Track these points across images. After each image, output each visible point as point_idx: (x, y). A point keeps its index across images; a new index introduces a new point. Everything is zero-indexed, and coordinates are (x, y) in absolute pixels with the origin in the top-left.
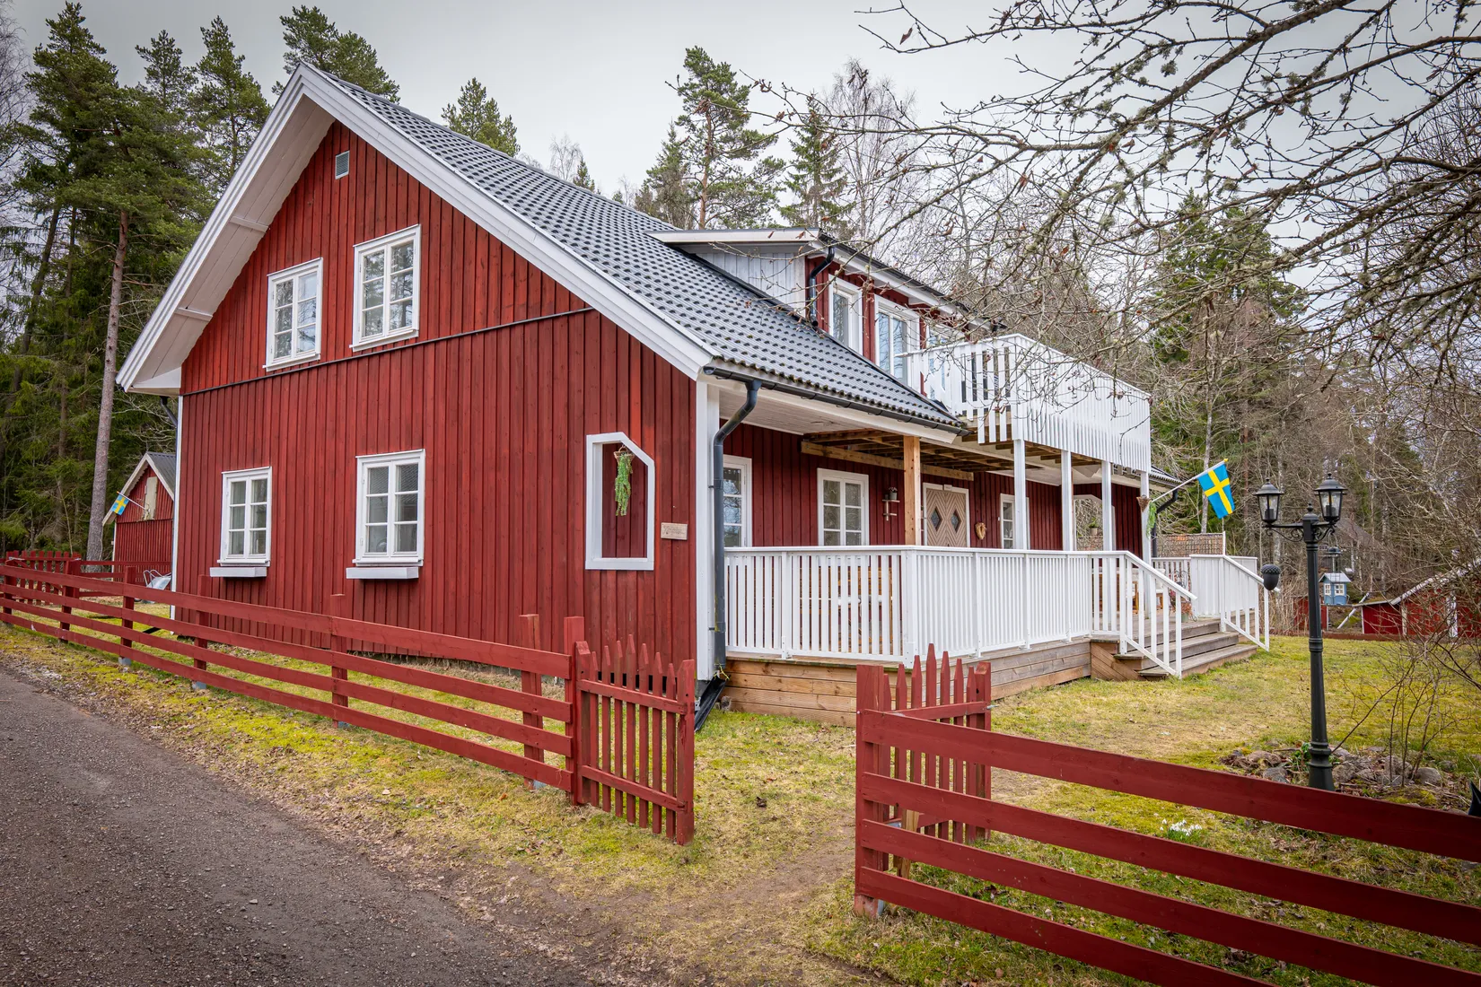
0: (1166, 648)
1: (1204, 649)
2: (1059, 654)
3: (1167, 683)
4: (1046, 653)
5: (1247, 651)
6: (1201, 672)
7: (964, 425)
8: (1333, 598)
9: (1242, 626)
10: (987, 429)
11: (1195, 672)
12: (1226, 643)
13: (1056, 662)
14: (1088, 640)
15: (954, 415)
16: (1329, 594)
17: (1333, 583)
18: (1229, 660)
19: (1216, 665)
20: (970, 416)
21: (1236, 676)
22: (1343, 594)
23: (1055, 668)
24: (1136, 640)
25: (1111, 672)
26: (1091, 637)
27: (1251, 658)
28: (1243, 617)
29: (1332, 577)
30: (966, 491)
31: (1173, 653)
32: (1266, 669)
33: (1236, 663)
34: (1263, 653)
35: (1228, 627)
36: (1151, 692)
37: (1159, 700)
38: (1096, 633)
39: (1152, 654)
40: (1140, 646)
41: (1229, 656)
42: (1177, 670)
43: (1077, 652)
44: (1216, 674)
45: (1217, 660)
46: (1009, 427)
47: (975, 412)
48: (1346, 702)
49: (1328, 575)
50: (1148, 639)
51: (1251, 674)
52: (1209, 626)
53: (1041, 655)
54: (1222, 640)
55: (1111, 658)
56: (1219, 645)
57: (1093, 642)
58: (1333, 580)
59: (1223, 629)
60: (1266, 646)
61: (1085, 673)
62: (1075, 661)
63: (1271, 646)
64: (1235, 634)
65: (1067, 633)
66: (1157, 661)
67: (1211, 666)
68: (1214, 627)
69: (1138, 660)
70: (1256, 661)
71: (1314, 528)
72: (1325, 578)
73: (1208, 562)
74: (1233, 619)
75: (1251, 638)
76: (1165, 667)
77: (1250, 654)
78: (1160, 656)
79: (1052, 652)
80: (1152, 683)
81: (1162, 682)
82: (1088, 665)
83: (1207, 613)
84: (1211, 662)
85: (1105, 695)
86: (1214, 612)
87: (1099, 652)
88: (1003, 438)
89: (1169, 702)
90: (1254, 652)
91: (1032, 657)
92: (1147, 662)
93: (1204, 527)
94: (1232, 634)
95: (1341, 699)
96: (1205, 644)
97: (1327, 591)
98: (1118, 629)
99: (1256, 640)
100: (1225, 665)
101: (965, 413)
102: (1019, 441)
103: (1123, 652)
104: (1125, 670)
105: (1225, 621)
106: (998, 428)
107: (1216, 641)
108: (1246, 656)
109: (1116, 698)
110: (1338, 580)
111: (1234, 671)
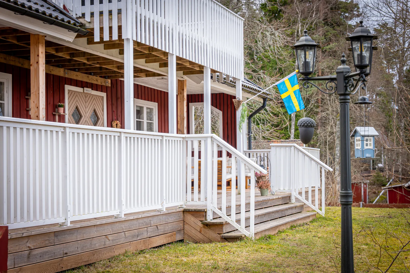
0: (243, 216)
1: (277, 216)
2: (154, 221)
3: (243, 243)
4: (141, 221)
5: (309, 217)
6: (272, 233)
7: (82, 25)
8: (363, 151)
9: (307, 199)
10: (102, 29)
11: (267, 233)
12: (294, 211)
13: (149, 229)
14: (182, 209)
15: (74, 16)
16: (359, 147)
17: (363, 136)
18: (295, 224)
19: (284, 228)
20: (88, 18)
21: (298, 236)
22: (372, 147)
23: (149, 234)
24: (220, 209)
25: (199, 236)
26: (185, 207)
27: (311, 222)
28: (307, 192)
29: (361, 130)
30: (104, 95)
31: (247, 219)
32: (321, 229)
33: (300, 226)
34: (320, 218)
35: (297, 199)
36: (226, 251)
37: (231, 257)
38: (188, 203)
39: (232, 220)
40: (223, 214)
41: (295, 221)
42: (251, 232)
43: (171, 219)
44: (283, 235)
45: (286, 224)
46: (120, 28)
47: (92, 14)
48: (375, 252)
49: (358, 128)
50: (229, 208)
51: (309, 233)
52: (283, 198)
53: (135, 222)
54: (292, 208)
55: (200, 224)
56: (290, 212)
57: (185, 211)
58: (362, 133)
59: (293, 200)
60: (322, 213)
61: (179, 237)
62: (169, 228)
63: (326, 212)
64: (301, 204)
65: (162, 204)
66: (236, 225)
67: (281, 229)
68: (287, 199)
69: (221, 225)
70: (315, 224)
71: (347, 78)
72: (356, 132)
73: (283, 149)
74: (300, 193)
75: (312, 206)
76: (242, 230)
77: (311, 219)
78: (238, 221)
79: (146, 220)
80: (229, 244)
81: (239, 242)
82: (182, 230)
83: (282, 189)
84: (280, 225)
85: (187, 256)
86: (287, 189)
87: (190, 219)
88: (115, 37)
89: (239, 259)
90: (314, 217)
91: (127, 224)
92: (228, 226)
93: (292, 136)
94: (298, 204)
95: (372, 250)
96: (277, 212)
97: (358, 145)
98: (206, 200)
99: (316, 208)
100: (292, 227)
101: (83, 15)
102: (128, 39)
103: (210, 218)
104: (211, 234)
105: (295, 195)
106: (111, 28)
107: (287, 209)
108: (308, 220)
109: (196, 258)
110: (366, 133)
111: (297, 232)
